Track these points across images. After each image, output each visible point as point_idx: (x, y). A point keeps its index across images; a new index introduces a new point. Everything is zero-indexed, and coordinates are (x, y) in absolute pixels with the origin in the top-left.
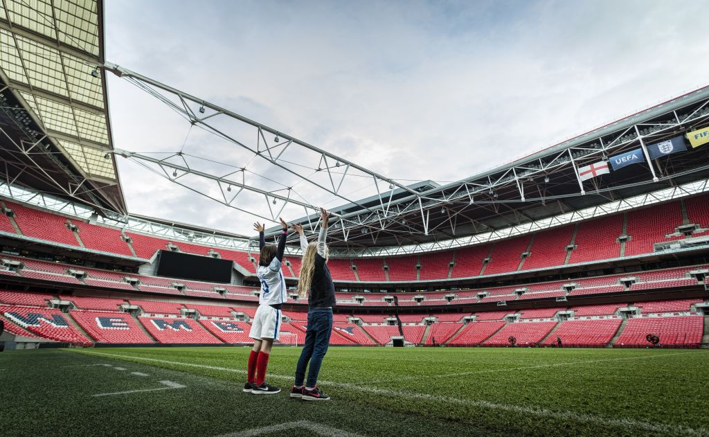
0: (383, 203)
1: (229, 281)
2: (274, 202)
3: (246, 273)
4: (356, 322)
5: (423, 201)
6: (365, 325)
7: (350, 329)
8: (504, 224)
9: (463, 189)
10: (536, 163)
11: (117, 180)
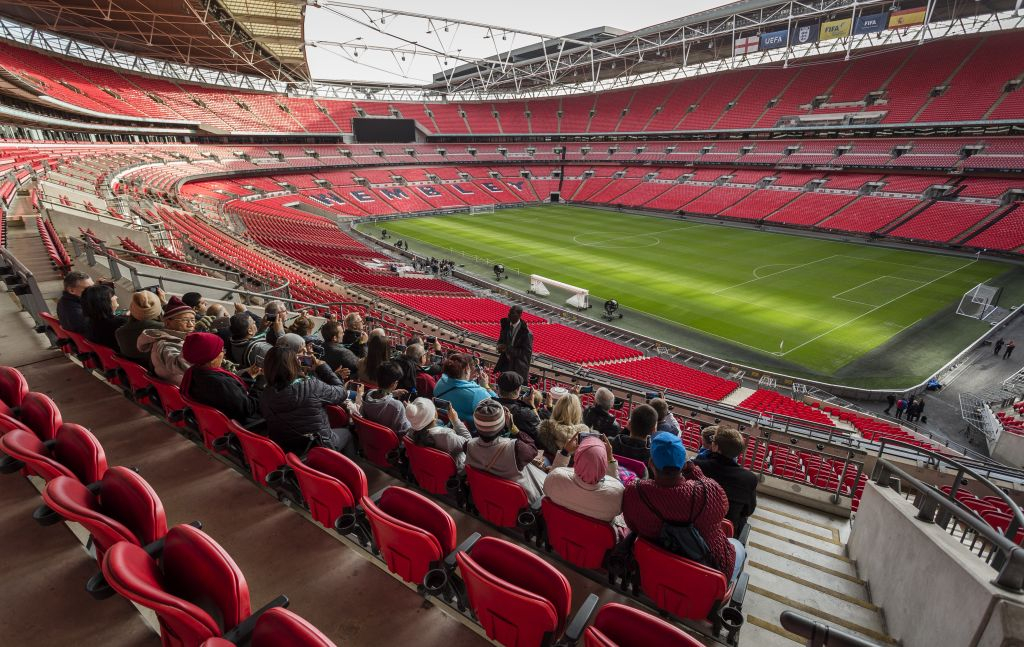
0: (548, 53)
1: (414, 140)
2: (403, 59)
3: (428, 133)
4: (526, 175)
5: (596, 54)
6: (533, 178)
7: (518, 185)
8: (672, 64)
9: (634, 45)
10: (703, 26)
11: (304, 59)
